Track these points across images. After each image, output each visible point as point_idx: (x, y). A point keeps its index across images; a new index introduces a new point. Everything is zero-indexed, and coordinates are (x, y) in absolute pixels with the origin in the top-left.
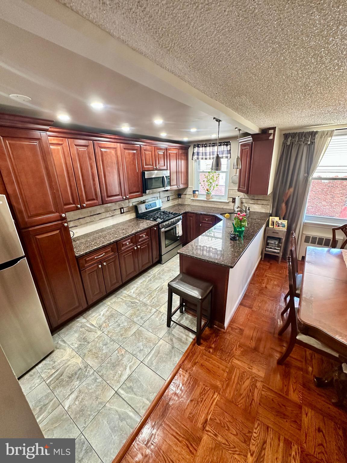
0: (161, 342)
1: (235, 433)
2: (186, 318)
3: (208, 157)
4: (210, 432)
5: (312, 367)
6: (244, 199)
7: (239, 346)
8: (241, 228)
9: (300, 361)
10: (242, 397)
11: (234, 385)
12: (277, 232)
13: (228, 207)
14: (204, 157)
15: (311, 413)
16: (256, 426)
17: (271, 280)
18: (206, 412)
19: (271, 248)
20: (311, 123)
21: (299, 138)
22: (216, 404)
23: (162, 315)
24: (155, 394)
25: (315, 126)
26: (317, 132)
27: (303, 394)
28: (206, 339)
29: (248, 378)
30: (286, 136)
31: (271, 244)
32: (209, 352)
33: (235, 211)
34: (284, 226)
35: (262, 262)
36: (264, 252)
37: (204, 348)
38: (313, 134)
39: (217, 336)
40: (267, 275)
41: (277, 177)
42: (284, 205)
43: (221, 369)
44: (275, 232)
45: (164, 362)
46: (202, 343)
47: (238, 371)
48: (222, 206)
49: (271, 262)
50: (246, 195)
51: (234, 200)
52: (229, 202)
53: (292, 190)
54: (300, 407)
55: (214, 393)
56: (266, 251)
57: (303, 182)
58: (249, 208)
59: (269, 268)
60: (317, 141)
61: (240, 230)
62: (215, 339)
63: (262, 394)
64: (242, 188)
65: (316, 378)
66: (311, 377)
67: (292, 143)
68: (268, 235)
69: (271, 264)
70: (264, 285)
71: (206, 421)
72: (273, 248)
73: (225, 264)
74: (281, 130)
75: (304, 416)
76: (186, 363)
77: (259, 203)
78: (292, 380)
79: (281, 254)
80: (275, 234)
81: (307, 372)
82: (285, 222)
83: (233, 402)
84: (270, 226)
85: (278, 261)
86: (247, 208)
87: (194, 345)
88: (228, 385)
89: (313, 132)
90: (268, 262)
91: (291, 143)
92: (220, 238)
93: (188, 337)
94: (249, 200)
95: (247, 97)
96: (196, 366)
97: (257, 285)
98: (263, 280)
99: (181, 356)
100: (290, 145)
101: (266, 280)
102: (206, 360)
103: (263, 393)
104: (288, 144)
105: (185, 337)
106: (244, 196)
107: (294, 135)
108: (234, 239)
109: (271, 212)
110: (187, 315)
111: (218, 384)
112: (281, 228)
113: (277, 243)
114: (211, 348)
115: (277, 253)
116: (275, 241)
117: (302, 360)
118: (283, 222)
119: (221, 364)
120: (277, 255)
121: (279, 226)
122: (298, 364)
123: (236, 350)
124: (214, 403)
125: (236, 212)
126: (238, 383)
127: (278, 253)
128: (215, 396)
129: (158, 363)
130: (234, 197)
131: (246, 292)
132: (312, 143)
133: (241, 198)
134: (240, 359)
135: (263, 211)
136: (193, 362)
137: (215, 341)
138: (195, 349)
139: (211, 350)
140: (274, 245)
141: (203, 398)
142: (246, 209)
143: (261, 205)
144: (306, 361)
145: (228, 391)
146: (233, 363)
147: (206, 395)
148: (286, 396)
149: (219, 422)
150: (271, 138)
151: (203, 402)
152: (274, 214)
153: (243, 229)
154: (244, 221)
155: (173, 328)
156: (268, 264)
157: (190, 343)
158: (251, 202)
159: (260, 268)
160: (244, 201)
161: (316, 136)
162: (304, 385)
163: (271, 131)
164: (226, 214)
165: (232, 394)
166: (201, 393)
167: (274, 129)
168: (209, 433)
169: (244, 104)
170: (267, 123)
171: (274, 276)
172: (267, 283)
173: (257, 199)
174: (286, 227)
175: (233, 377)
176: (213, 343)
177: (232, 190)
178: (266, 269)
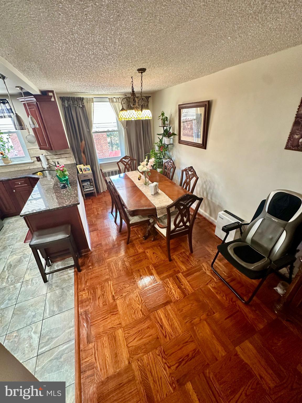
0: (49, 295)
1: (128, 286)
2: (57, 266)
4: (118, 297)
5: (140, 235)
6: (48, 156)
7: (105, 252)
8: (65, 177)
9: (134, 236)
10: (122, 271)
11: (115, 270)
12: (87, 175)
13: (35, 167)
15: (148, 250)
16: (134, 274)
17: (98, 208)
18: (110, 293)
19: (87, 189)
20: (78, 91)
21: (73, 102)
22: (113, 285)
23: (32, 281)
24: (73, 321)
25: (81, 93)
26: (83, 98)
27: (142, 247)
28: (83, 264)
29: (119, 261)
30: (62, 99)
31: (86, 186)
32: (90, 269)
33: (44, 168)
34: (89, 170)
35: (86, 201)
36: (84, 193)
37: (85, 270)
39: (88, 258)
40: (94, 207)
41: (69, 133)
42: (83, 154)
43: (103, 270)
44: (85, 175)
45: (63, 301)
46: (82, 269)
47: (112, 263)
48: (29, 167)
49: (92, 198)
50: (48, 152)
51: (39, 159)
52: (34, 162)
53: (83, 142)
54: (144, 252)
55: (108, 282)
56: (84, 192)
57: (88, 136)
58: (58, 162)
59: (92, 202)
60: (85, 104)
61: (65, 179)
62: (88, 261)
63: (129, 262)
64: (43, 145)
65: (144, 237)
66: (142, 239)
68: (81, 180)
69: (92, 199)
70: (96, 213)
71: (113, 296)
72: (88, 188)
73: (73, 204)
74: (58, 94)
75: (147, 254)
76: (80, 287)
77: (63, 157)
78: (136, 245)
79: (95, 190)
80: (86, 177)
81: (139, 238)
82: (89, 167)
83: (119, 277)
84: (80, 173)
85: (95, 196)
86: (57, 163)
87: (77, 274)
88: (112, 273)
89: (80, 98)
90: (90, 199)
91: (68, 105)
92: (40, 198)
93: (69, 275)
94: (53, 156)
95: (36, 64)
96: (88, 282)
97: (92, 216)
98: (93, 211)
99: (73, 287)
100: (68, 107)
101: (95, 210)
102: (92, 274)
103: (129, 260)
104: (67, 106)
105: (66, 276)
106: (47, 153)
107: (68, 99)
108: (64, 187)
109: (75, 162)
110: (56, 264)
111: (107, 277)
112: (87, 172)
113: (89, 184)
114: (90, 266)
115: (92, 190)
116: (88, 182)
117: (135, 235)
118: (87, 167)
119: (101, 268)
120: (93, 191)
121: (86, 171)
122: (135, 238)
123: (104, 255)
124: (111, 286)
125: (46, 169)
126: (116, 267)
128: (109, 283)
129: (59, 306)
130: (37, 156)
131: (88, 223)
132: (83, 106)
133: (45, 156)
134: (109, 257)
135: (69, 162)
136: (85, 282)
137: (89, 261)
138: (79, 276)
139: (91, 267)
140: (88, 186)
141: (104, 291)
142: (55, 163)
143: (65, 158)
144: (136, 234)
145: (114, 275)
146: (108, 262)
147: (105, 288)
148: (138, 253)
149: (119, 290)
150: (53, 99)
151: (105, 292)
152: (78, 163)
153: (67, 177)
154: (65, 171)
155: (51, 279)
156: (90, 200)
157: (73, 276)
158: (55, 157)
159: (87, 205)
160: (49, 157)
161: (84, 101)
162: (141, 244)
163: (51, 94)
164: (37, 172)
165: (117, 274)
166: (101, 290)
167: (53, 92)
168: (118, 299)
169: (32, 69)
171: (99, 206)
172: (97, 211)
173: (60, 154)
174: (91, 170)
175: (112, 267)
176: (89, 263)
177: (31, 150)
178: (91, 204)
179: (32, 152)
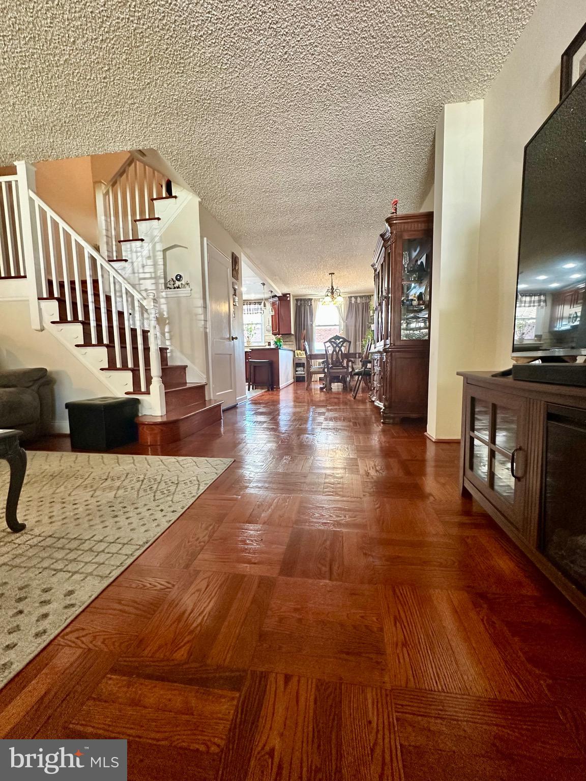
3: (252, 312)
14: (249, 312)
19: (299, 372)
21: (304, 302)
25: (310, 295)
26: (312, 299)
30: (297, 300)
38: (311, 300)
42: (302, 341)
51: (269, 344)
53: (305, 331)
56: (296, 374)
57: (310, 327)
60: (313, 303)
64: (274, 331)
67: (301, 304)
68: (296, 362)
74: (294, 296)
80: (300, 360)
84: (296, 356)
104: (299, 305)
107: (301, 300)
112: (302, 356)
113: (302, 369)
118: (303, 353)
127: (304, 374)
130: (269, 341)
132: (311, 304)
140: (301, 371)
143: (288, 345)
150: (289, 299)
163: (288, 295)
167: (289, 294)
170: (286, 291)
177: (267, 336)
179: (267, 338)
